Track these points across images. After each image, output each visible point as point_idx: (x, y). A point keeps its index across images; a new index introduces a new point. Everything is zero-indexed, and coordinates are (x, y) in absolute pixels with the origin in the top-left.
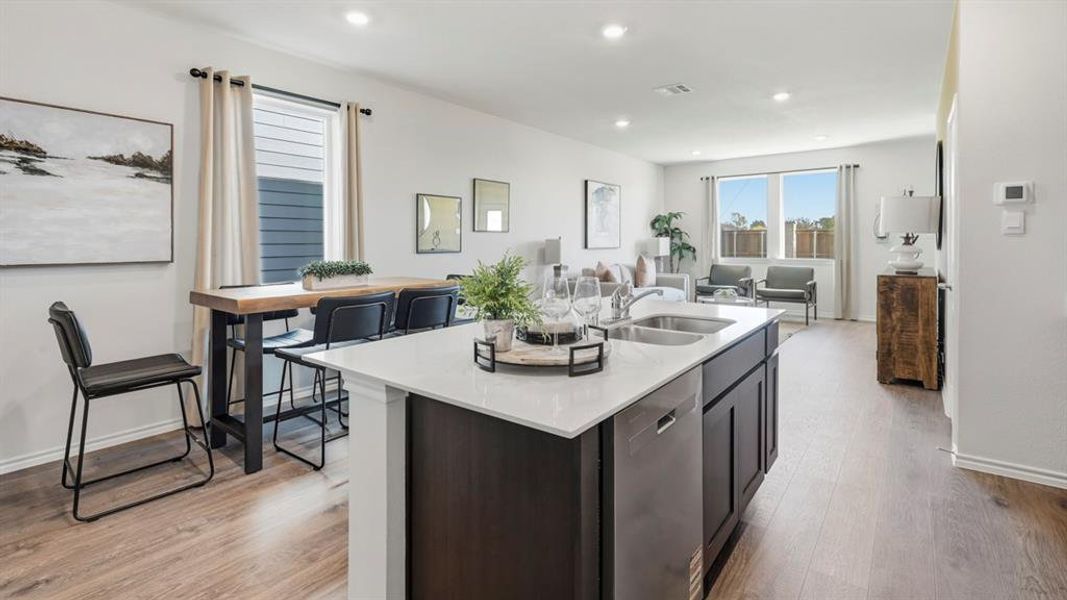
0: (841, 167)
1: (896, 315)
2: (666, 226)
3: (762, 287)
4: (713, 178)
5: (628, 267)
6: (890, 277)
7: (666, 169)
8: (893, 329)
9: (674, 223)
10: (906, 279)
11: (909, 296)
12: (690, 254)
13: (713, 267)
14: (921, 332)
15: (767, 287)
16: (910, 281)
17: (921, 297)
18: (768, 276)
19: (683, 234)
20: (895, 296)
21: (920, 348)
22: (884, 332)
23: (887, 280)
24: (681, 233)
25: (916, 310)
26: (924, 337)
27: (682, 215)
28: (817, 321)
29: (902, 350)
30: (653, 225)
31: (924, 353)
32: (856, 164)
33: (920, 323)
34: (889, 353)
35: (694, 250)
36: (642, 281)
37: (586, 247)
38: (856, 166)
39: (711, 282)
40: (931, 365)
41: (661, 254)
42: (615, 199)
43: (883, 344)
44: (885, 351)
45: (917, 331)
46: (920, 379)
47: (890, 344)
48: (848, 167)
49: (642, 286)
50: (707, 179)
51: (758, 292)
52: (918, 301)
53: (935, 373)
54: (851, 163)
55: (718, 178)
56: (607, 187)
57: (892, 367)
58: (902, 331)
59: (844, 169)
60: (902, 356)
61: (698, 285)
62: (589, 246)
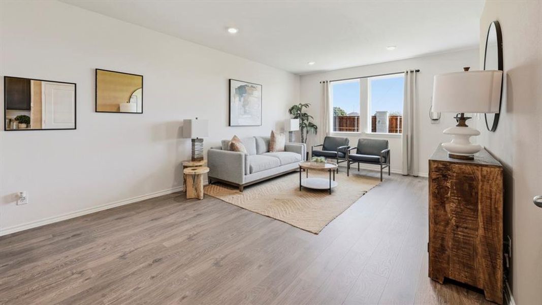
0: (407, 72)
1: (450, 207)
2: (299, 112)
3: (353, 153)
4: (327, 82)
5: (264, 139)
6: (444, 163)
7: (300, 77)
8: (447, 224)
9: (304, 110)
10: (464, 167)
11: (466, 186)
12: (313, 129)
13: (326, 138)
14: (481, 232)
15: (357, 153)
16: (468, 169)
17: (482, 188)
18: (358, 145)
19: (309, 117)
20: (449, 185)
21: (480, 250)
22: (436, 223)
23: (441, 166)
24: (308, 116)
25: (476, 204)
26: (485, 237)
27: (309, 105)
28: (390, 177)
29: (458, 249)
30: (290, 111)
31: (485, 257)
32: (417, 69)
33: (480, 219)
34: (443, 248)
35: (316, 128)
36: (272, 148)
37: (230, 125)
38: (418, 71)
39: (324, 148)
40: (494, 273)
41: (292, 130)
42: (257, 93)
43: (435, 237)
44: (438, 246)
45: (477, 230)
46: (481, 287)
47: (443, 239)
48: (412, 72)
49: (272, 151)
50: (324, 82)
51: (351, 157)
52: (477, 193)
53: (500, 284)
54: (414, 69)
55: (330, 81)
56: (250, 85)
57: (445, 266)
58: (457, 227)
59: (409, 72)
60: (456, 255)
61: (313, 150)
62: (231, 125)
